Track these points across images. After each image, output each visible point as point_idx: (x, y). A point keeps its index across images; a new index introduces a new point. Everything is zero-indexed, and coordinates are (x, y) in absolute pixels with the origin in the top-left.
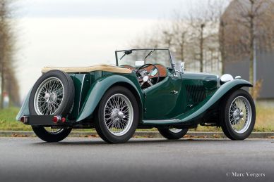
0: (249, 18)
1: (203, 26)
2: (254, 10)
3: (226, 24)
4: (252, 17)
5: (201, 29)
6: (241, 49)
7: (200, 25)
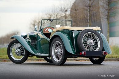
0: (89, 7)
1: (66, 11)
2: (91, 3)
3: (78, 10)
4: (90, 7)
5: (65, 12)
6: (85, 21)
7: (65, 11)
